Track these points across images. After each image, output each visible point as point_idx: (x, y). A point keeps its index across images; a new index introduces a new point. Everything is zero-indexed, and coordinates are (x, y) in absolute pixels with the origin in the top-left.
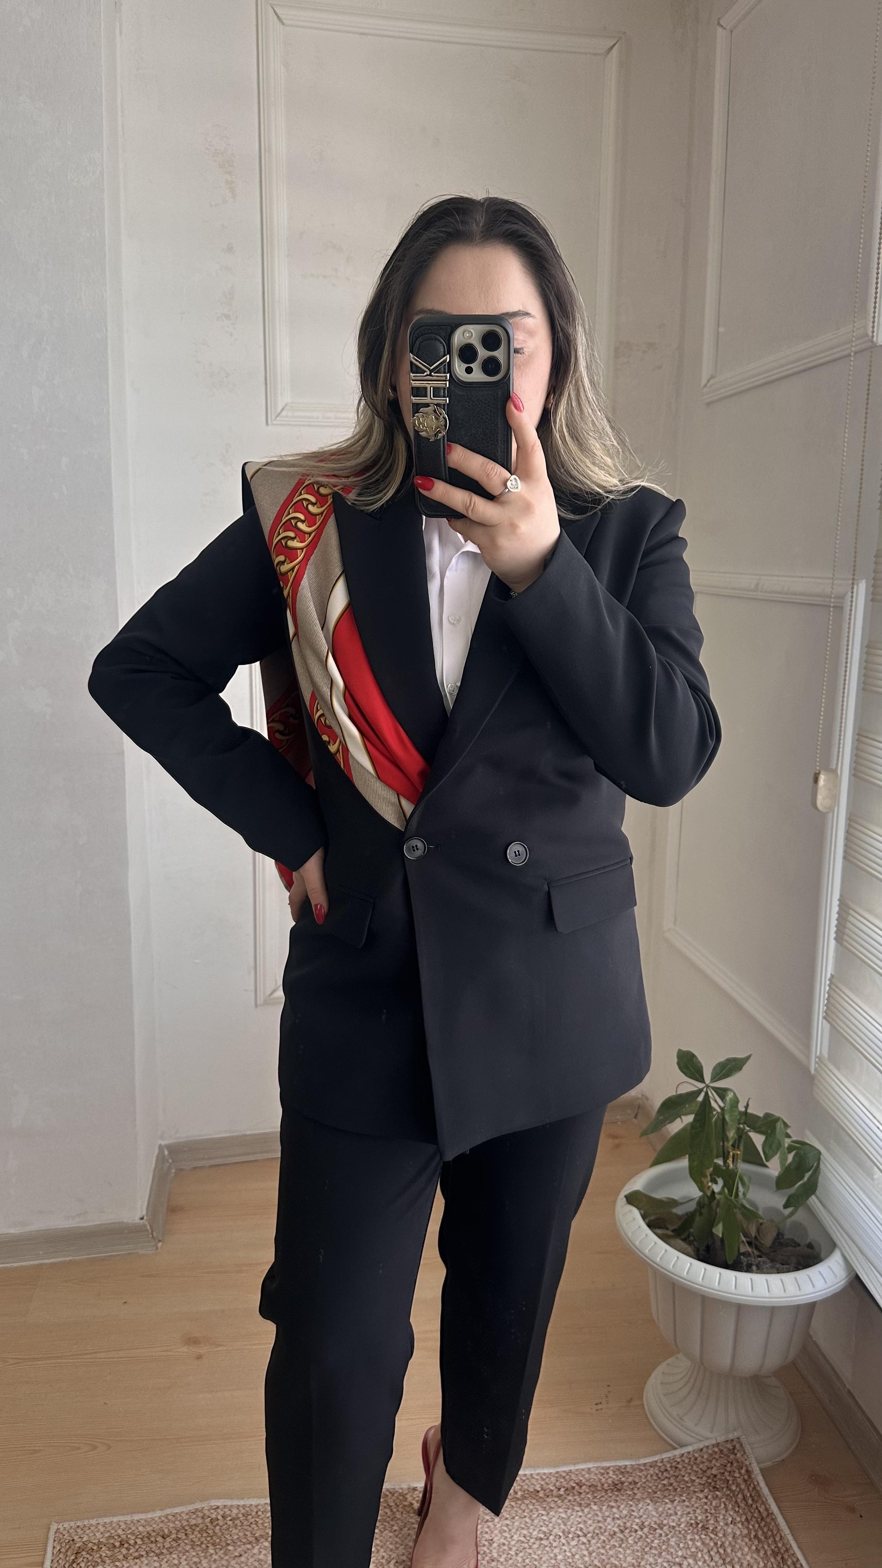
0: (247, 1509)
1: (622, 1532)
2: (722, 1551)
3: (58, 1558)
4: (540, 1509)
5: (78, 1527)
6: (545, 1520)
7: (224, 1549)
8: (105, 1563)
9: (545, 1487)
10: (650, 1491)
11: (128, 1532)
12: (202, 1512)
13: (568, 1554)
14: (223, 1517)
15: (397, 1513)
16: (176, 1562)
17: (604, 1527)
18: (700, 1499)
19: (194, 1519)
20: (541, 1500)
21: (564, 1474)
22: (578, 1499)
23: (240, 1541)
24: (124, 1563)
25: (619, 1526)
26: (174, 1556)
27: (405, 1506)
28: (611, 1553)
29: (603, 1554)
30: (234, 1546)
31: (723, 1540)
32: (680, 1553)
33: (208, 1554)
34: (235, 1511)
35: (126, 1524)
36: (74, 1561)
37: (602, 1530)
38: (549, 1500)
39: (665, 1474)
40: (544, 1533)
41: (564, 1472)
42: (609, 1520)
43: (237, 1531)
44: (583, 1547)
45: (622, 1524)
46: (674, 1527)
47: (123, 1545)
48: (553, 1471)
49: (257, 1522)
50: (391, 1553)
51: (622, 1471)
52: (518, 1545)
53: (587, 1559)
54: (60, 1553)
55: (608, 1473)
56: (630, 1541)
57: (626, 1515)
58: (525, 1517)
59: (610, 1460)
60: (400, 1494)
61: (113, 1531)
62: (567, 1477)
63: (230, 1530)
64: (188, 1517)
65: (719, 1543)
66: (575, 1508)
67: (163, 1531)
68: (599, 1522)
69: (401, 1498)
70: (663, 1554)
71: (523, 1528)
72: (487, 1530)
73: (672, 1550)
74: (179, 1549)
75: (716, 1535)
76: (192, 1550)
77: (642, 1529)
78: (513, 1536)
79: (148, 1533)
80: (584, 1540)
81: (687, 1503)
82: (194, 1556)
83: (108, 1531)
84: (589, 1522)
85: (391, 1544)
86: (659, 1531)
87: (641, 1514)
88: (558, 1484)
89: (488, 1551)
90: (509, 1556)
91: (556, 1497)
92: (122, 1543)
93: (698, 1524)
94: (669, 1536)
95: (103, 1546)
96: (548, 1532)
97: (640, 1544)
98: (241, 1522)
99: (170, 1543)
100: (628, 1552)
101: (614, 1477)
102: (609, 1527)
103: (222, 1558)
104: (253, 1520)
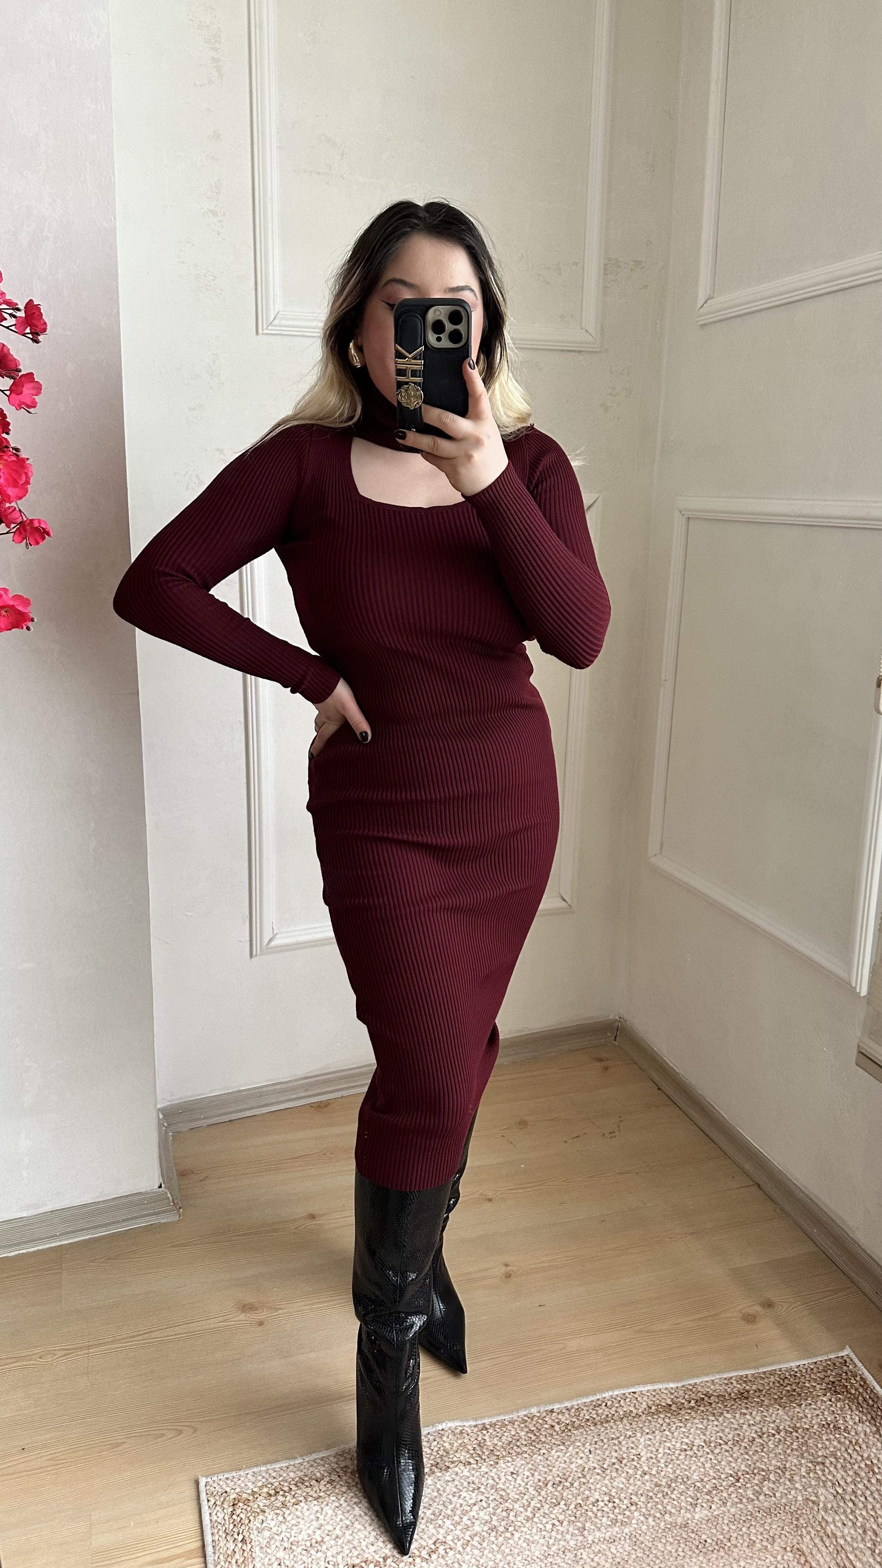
1: (761, 1437)
2: (857, 1448)
3: (216, 1511)
4: (677, 1421)
5: (227, 1479)
6: (684, 1432)
8: (265, 1512)
9: (675, 1399)
10: (776, 1397)
11: (281, 1479)
13: (715, 1462)
15: (541, 1437)
17: (742, 1434)
18: (825, 1402)
19: (342, 1461)
20: (675, 1413)
21: (691, 1387)
22: (710, 1409)
24: (284, 1510)
25: (756, 1432)
27: (546, 1429)
28: (755, 1458)
29: (748, 1460)
31: (857, 1437)
32: (820, 1453)
36: (232, 1513)
37: (741, 1437)
38: (683, 1412)
39: (786, 1380)
41: (690, 1385)
42: (745, 1427)
44: (727, 1454)
45: (759, 1430)
46: (808, 1429)
47: (278, 1492)
48: (679, 1385)
51: (744, 1380)
52: (665, 1457)
53: (733, 1465)
54: (216, 1506)
55: (732, 1383)
56: (771, 1445)
57: (760, 1422)
58: (665, 1430)
59: (729, 1371)
60: (539, 1418)
61: (264, 1480)
62: (694, 1389)
64: (336, 1460)
65: (854, 1441)
66: (710, 1418)
67: (315, 1474)
68: (736, 1429)
70: (805, 1455)
72: (632, 1445)
73: (812, 1451)
74: (337, 1491)
75: (849, 1433)
77: (779, 1433)
78: (657, 1450)
79: (300, 1478)
80: (726, 1447)
81: (813, 1406)
83: (259, 1481)
84: (727, 1430)
86: (794, 1434)
87: (774, 1419)
88: (687, 1397)
89: (638, 1466)
90: (660, 1468)
91: (688, 1409)
92: (278, 1490)
93: (829, 1425)
94: (806, 1438)
95: (258, 1496)
96: (690, 1443)
97: (780, 1447)
99: (325, 1485)
101: (739, 1386)
102: (747, 1434)
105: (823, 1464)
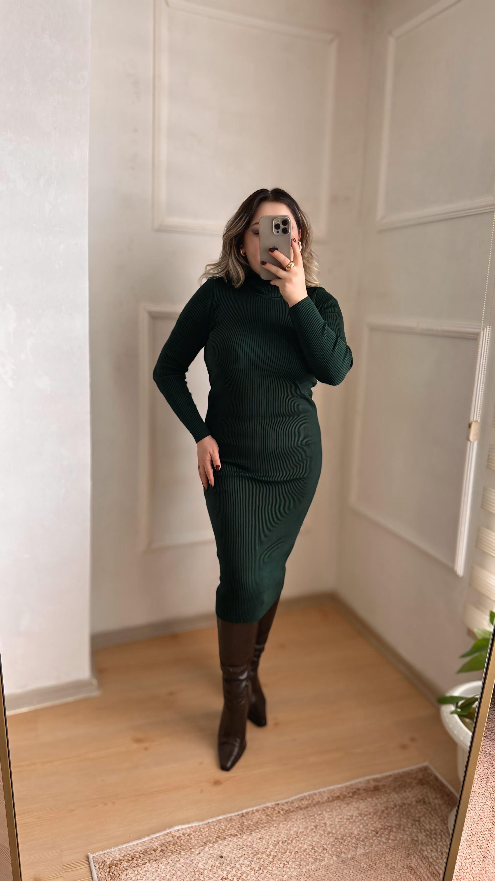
0: (194, 828)
1: (387, 809)
3: (100, 872)
4: (343, 804)
5: (104, 853)
6: (347, 810)
7: (190, 852)
8: (127, 870)
9: (341, 793)
10: (393, 788)
11: (134, 851)
12: (171, 834)
13: (365, 824)
14: (183, 835)
15: (274, 818)
16: (167, 863)
18: (418, 789)
19: (168, 838)
20: (342, 800)
21: (349, 786)
22: (360, 797)
23: (197, 846)
24: (138, 868)
25: (384, 807)
26: (165, 860)
27: (276, 813)
28: (385, 820)
29: (381, 822)
30: (195, 849)
31: (435, 806)
33: (182, 856)
34: (188, 830)
35: (130, 847)
36: (109, 872)
38: (346, 799)
40: (350, 816)
42: (379, 805)
43: (193, 841)
47: (134, 859)
48: (343, 785)
49: (202, 834)
50: (278, 838)
51: (375, 780)
52: (339, 824)
54: (100, 869)
55: (370, 782)
56: (392, 813)
57: (386, 801)
58: (338, 809)
59: (369, 776)
60: (272, 808)
61: (125, 852)
62: (351, 787)
63: (189, 841)
64: (164, 838)
65: (434, 808)
66: (360, 801)
67: (153, 847)
68: (374, 806)
69: (272, 810)
71: (338, 815)
72: (322, 819)
76: (172, 855)
78: (335, 820)
79: (145, 850)
80: (369, 816)
81: (412, 792)
82: (175, 858)
83: (122, 853)
84: (369, 807)
85: (276, 833)
87: (393, 799)
88: (347, 791)
90: (337, 830)
91: (349, 797)
92: (133, 857)
95: (123, 861)
97: (397, 814)
98: (193, 836)
99: (159, 853)
100: (393, 818)
101: (374, 783)
103: (191, 856)
104: (199, 834)
105: (419, 821)
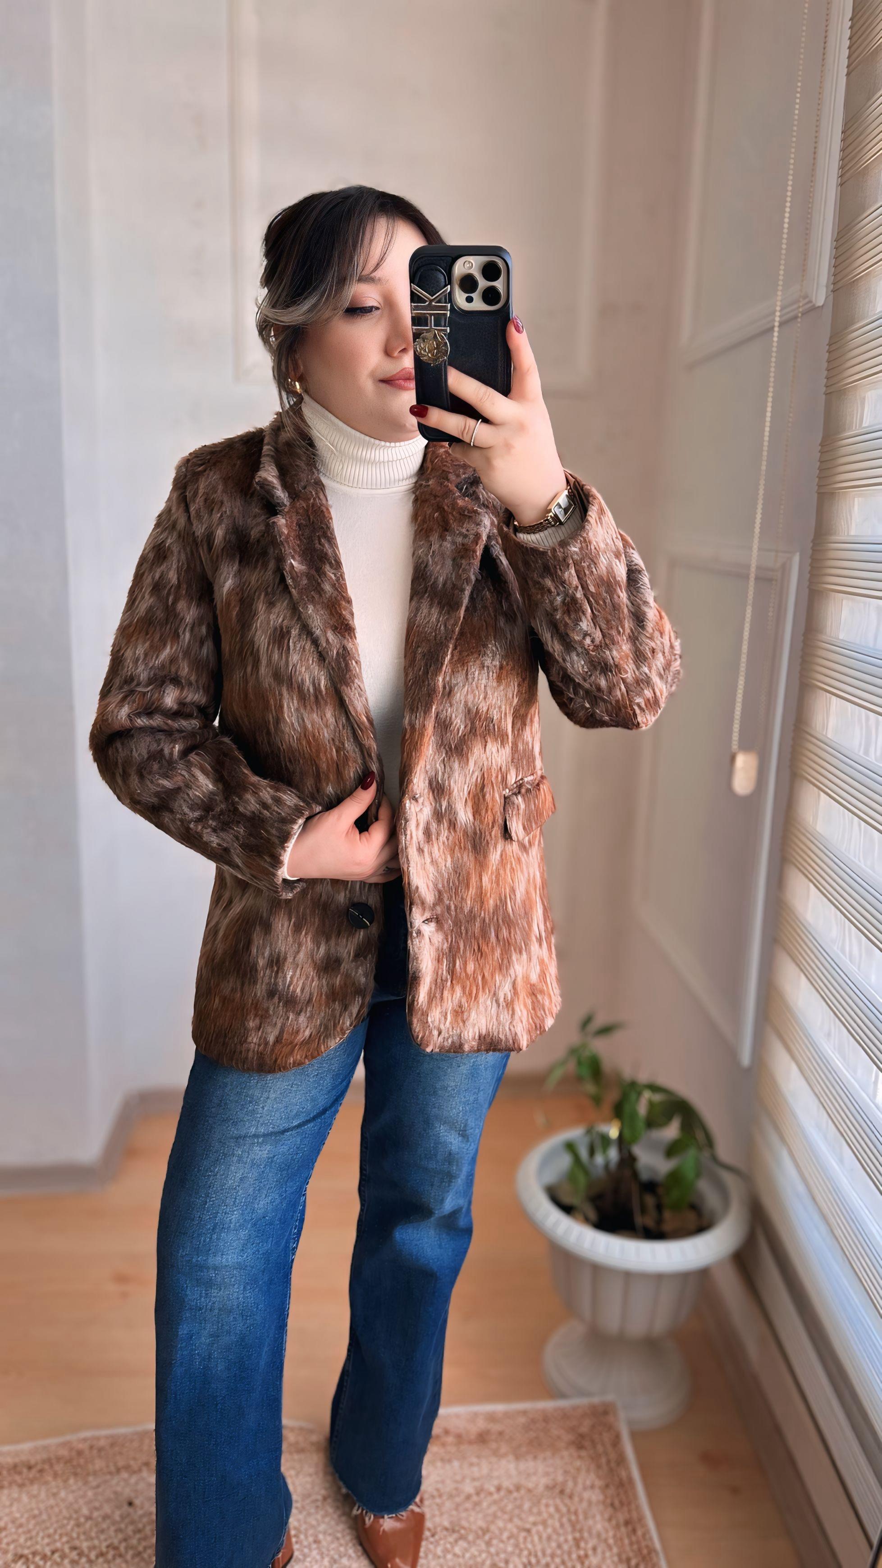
18: (564, 1459)
28: (462, 1514)
29: (454, 1515)
31: (578, 1506)
32: (532, 1519)
37: (459, 1491)
39: (534, 1426)
42: (467, 1479)
45: (479, 1486)
46: (531, 1491)
57: (486, 1475)
65: (573, 1509)
67: (30, 1462)
70: (514, 1519)
73: (524, 1515)
74: (42, 1481)
75: (572, 1500)
76: (53, 1482)
77: (498, 1493)
79: (15, 1464)
81: (549, 1464)
82: (53, 1487)
84: (448, 1482)
87: (501, 1473)
93: (556, 1487)
94: (524, 1500)
97: (493, 1507)
105: (528, 1531)
